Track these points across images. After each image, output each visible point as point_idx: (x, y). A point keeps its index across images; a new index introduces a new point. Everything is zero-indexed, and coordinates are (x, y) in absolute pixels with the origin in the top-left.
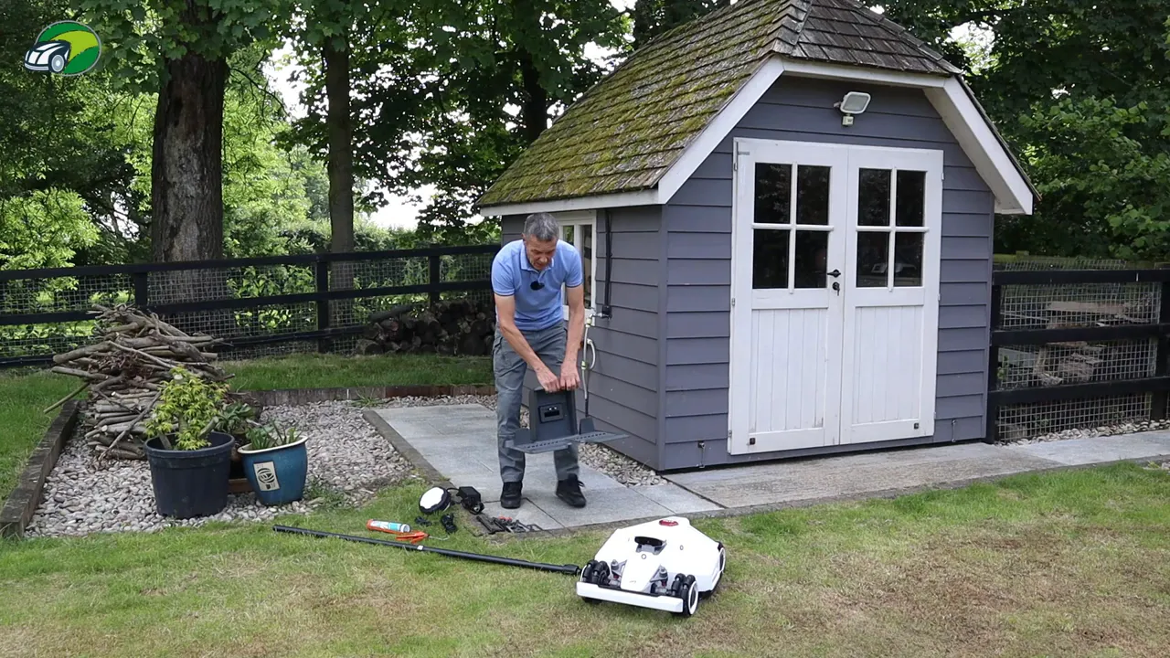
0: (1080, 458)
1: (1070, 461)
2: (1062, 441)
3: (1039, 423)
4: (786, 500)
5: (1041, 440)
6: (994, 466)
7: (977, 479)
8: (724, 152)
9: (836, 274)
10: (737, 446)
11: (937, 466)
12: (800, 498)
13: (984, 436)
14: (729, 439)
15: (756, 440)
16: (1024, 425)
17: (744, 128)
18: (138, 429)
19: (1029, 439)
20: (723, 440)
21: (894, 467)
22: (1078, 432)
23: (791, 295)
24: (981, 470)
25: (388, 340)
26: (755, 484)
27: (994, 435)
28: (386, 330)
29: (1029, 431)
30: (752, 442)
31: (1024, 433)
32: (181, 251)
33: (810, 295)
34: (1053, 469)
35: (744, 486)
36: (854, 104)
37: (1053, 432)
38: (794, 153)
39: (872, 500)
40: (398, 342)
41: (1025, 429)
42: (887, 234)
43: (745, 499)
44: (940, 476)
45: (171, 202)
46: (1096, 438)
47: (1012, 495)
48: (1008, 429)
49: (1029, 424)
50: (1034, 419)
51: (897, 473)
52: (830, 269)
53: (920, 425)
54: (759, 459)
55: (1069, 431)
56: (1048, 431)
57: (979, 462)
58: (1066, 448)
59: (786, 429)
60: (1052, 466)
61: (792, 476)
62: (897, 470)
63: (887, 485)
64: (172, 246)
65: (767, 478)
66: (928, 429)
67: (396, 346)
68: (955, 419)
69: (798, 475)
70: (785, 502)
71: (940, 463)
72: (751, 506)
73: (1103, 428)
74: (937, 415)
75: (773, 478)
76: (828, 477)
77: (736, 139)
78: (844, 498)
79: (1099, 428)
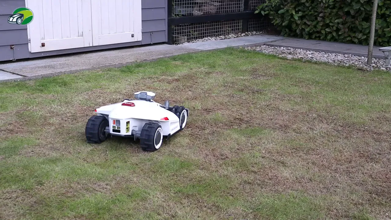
0: (210, 47)
1: (206, 49)
2: (203, 42)
3: (192, 34)
4: (62, 71)
5: (193, 42)
6: (170, 52)
7: (162, 57)
11: (143, 54)
12: (70, 70)
13: (167, 41)
14: (29, 44)
15: (45, 44)
16: (185, 35)
19: (188, 42)
20: (26, 44)
21: (122, 55)
22: (210, 38)
24: (164, 54)
26: (44, 66)
27: (172, 41)
29: (188, 38)
30: (43, 45)
31: (186, 39)
34: (198, 52)
35: (39, 67)
37: (199, 39)
39: (108, 69)
41: (186, 37)
43: (38, 72)
44: (143, 57)
46: (218, 40)
47: (178, 63)
48: (178, 37)
49: (188, 35)
50: (190, 32)
51: (123, 57)
53: (135, 36)
54: (48, 55)
55: (206, 38)
56: (197, 38)
57: (164, 51)
58: (205, 44)
59: (62, 38)
60: (198, 51)
61: (67, 62)
62: (123, 56)
63: (117, 62)
65: (52, 63)
66: (139, 37)
68: (152, 32)
69: (70, 61)
70: (61, 72)
71: (144, 53)
72: (42, 75)
73: (221, 36)
74: (142, 30)
75: (56, 63)
76: (86, 61)
78: (93, 68)
79: (219, 36)
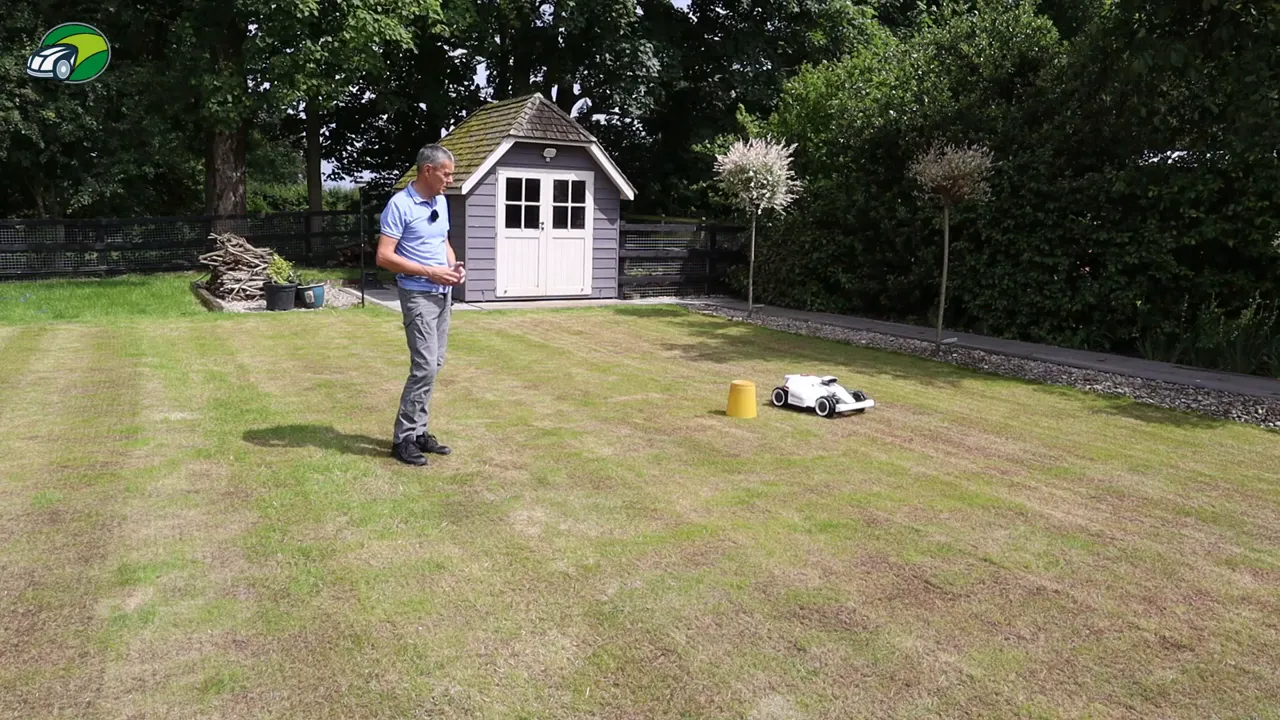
3: (647, 293)
8: (492, 171)
9: (543, 224)
10: (500, 293)
13: (616, 296)
14: (496, 289)
15: (508, 291)
16: (639, 293)
17: (501, 162)
18: (243, 287)
20: (493, 290)
23: (524, 232)
25: (345, 260)
27: (622, 296)
28: (344, 255)
29: (641, 296)
31: (639, 297)
32: (225, 209)
33: (531, 232)
36: (550, 153)
38: (524, 174)
40: (351, 262)
41: (639, 295)
42: (567, 208)
45: (218, 180)
48: (629, 293)
49: (642, 293)
52: (541, 221)
53: (585, 289)
54: (509, 299)
55: (662, 297)
59: (521, 287)
64: (218, 206)
65: (509, 305)
66: (588, 291)
67: (349, 264)
68: (601, 287)
74: (593, 285)
77: (498, 168)
